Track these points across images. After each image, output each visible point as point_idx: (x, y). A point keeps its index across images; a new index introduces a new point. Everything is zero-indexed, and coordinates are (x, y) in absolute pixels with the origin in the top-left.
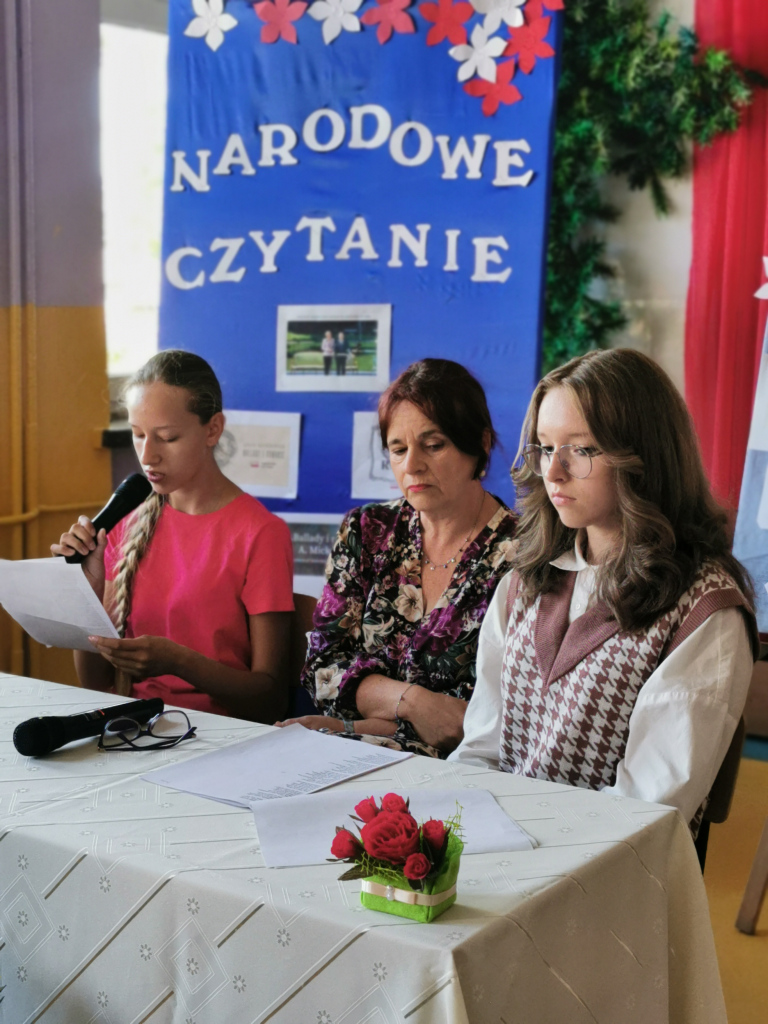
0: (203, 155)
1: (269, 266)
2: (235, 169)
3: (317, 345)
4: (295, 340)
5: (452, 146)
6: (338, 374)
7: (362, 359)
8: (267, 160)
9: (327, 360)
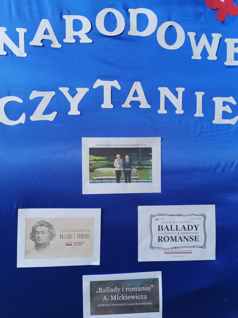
0: (21, 31)
1: (74, 111)
2: (46, 43)
3: (111, 163)
4: (94, 160)
5: (197, 39)
6: (126, 182)
7: (142, 171)
8: (69, 39)
9: (118, 173)
